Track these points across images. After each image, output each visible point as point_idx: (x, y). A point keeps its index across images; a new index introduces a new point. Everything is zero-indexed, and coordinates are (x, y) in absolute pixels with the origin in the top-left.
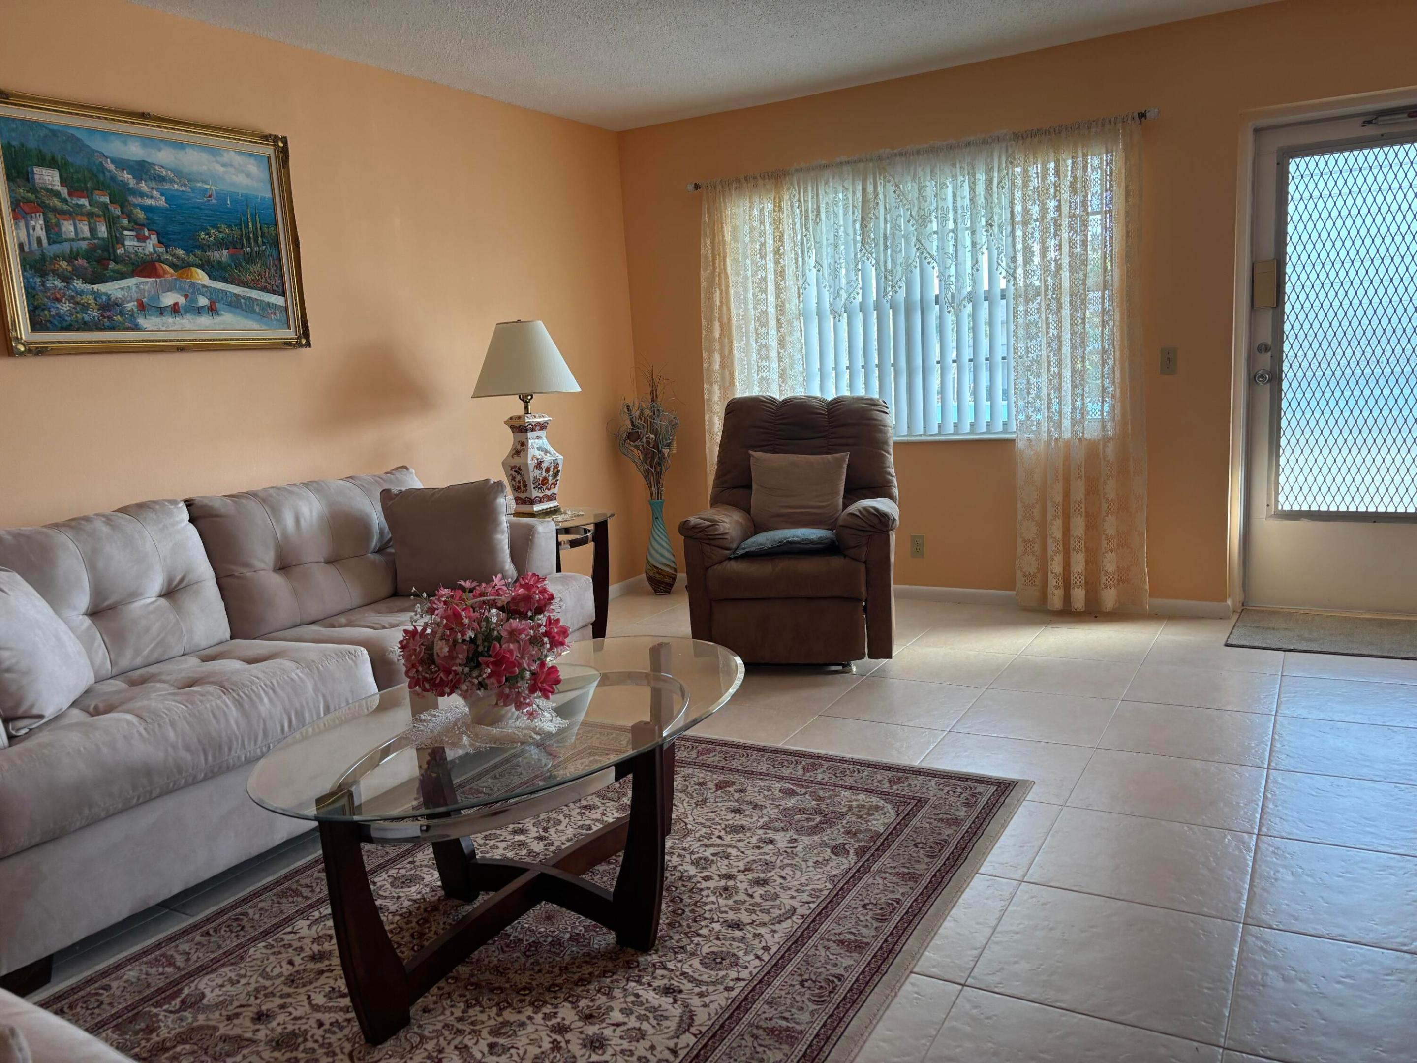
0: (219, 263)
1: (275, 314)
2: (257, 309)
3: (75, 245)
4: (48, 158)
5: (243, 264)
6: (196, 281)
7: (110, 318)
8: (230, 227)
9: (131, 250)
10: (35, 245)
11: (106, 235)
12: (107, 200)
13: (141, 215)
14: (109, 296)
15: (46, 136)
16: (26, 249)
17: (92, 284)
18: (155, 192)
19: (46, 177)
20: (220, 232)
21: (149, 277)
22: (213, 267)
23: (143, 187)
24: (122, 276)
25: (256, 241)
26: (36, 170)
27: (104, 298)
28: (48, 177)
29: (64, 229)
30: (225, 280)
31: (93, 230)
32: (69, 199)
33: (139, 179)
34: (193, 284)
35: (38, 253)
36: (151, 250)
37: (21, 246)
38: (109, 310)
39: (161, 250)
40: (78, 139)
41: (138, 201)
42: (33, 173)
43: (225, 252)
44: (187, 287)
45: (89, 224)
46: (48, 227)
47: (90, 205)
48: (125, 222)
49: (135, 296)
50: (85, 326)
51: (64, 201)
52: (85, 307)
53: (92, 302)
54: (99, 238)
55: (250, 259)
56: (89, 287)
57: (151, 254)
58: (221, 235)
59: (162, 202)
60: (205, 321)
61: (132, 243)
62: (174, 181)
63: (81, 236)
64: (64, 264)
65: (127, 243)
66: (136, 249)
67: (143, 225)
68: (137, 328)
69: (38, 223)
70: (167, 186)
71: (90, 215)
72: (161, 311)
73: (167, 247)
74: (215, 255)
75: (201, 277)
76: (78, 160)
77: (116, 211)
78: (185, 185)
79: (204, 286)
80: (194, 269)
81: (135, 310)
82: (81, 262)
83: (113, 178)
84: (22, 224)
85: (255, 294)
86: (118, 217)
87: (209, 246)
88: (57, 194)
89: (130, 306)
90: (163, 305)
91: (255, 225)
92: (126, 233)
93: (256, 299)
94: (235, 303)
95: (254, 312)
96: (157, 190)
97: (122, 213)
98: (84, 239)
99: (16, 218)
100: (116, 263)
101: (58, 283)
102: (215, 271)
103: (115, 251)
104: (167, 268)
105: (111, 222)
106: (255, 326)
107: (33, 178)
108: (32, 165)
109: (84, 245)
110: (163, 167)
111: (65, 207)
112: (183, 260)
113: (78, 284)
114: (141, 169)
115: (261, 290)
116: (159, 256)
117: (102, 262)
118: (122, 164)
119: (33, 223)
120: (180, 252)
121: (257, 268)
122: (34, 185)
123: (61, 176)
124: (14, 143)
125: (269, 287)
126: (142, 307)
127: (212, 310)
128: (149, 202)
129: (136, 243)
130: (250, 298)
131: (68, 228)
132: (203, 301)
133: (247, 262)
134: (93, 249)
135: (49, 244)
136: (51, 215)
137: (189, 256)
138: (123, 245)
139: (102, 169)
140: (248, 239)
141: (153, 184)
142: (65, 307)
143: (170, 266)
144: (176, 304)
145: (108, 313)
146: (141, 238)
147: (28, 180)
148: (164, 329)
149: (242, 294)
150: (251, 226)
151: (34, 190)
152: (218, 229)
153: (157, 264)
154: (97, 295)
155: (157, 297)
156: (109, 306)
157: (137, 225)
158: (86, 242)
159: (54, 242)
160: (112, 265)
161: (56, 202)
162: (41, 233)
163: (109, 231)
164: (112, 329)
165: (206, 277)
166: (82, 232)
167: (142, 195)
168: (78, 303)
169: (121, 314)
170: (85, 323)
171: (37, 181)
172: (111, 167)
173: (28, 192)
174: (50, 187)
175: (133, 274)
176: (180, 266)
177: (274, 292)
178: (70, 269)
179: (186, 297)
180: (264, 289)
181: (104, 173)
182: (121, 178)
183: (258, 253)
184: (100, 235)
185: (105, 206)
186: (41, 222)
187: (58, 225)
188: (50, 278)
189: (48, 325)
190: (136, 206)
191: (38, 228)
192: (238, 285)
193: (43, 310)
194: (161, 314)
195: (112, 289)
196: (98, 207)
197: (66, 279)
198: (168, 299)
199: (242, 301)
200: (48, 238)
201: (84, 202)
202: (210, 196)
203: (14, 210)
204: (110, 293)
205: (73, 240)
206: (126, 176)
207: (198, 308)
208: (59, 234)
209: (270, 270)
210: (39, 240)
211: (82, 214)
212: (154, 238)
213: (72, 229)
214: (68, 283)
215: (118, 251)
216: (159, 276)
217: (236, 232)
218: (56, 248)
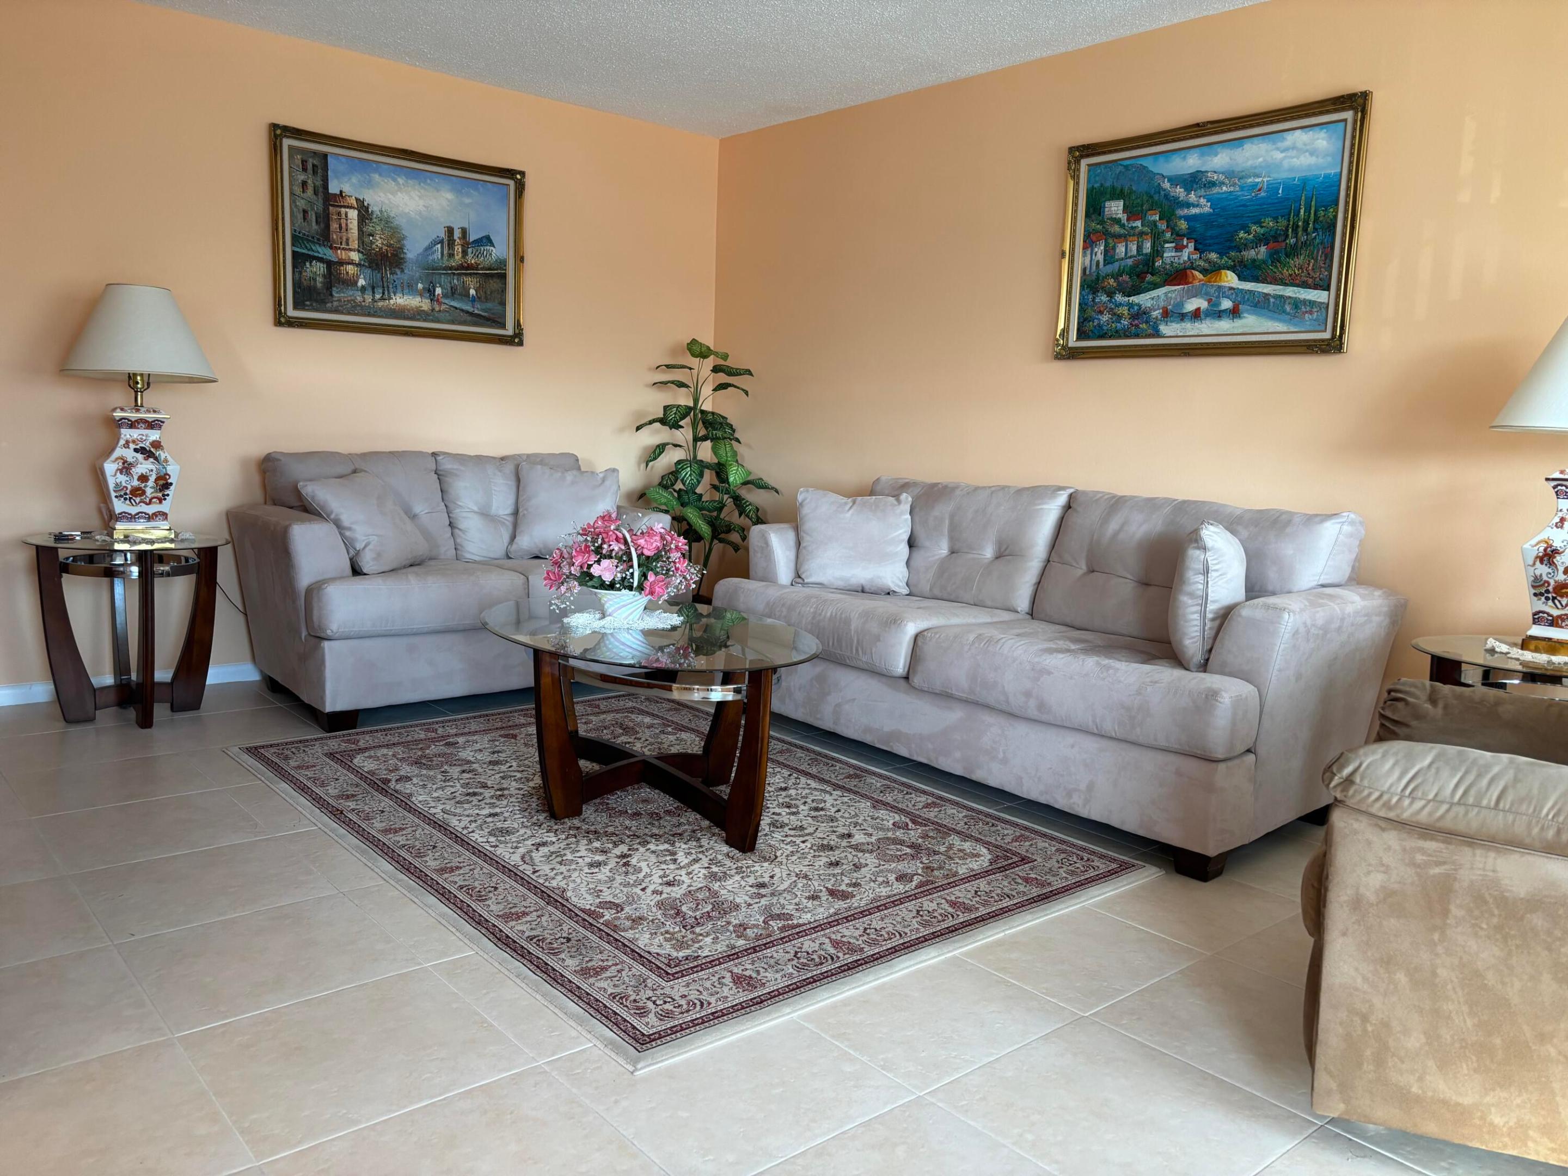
0: (1254, 261)
1: (1311, 313)
2: (1288, 308)
3: (1123, 263)
4: (1118, 192)
5: (1282, 258)
6: (1223, 284)
7: (1137, 326)
8: (1275, 219)
9: (1168, 261)
10: (1094, 268)
11: (1149, 251)
12: (1158, 218)
13: (1183, 225)
14: (1139, 305)
15: (1120, 172)
16: (1088, 272)
17: (1129, 296)
18: (1202, 200)
19: (1113, 209)
20: (1262, 227)
21: (1179, 285)
22: (1245, 266)
23: (1192, 197)
24: (1156, 286)
25: (1305, 230)
26: (1107, 204)
27: (1136, 308)
28: (1115, 208)
29: (1117, 251)
30: (1256, 279)
31: (1139, 248)
32: (1126, 224)
33: (1188, 190)
34: (1219, 287)
35: (1095, 274)
36: (1186, 258)
37: (1084, 270)
38: (1138, 319)
39: (1196, 256)
40: (1145, 167)
41: (1185, 212)
42: (1104, 207)
43: (1263, 249)
44: (1212, 291)
45: (1138, 243)
46: (1106, 252)
47: (1142, 226)
48: (1168, 235)
49: (1162, 304)
50: (1117, 334)
51: (1123, 226)
52: (1120, 317)
53: (1126, 312)
54: (1142, 254)
55: (1293, 252)
56: (1127, 299)
57: (1185, 262)
58: (1262, 231)
59: (1207, 209)
60: (1224, 325)
61: (1170, 254)
62: (1224, 183)
63: (1129, 255)
64: (1112, 281)
65: (1165, 255)
66: (1172, 260)
67: (1184, 236)
68: (1157, 334)
69: (1100, 249)
70: (1216, 190)
71: (1142, 234)
72: (1182, 317)
73: (1201, 253)
74: (1251, 254)
75: (1230, 279)
76: (1140, 188)
77: (1162, 226)
78: (1234, 185)
79: (1231, 288)
80: (1223, 272)
81: (1159, 317)
82: (1126, 277)
83: (1167, 196)
84: (1089, 252)
85: (1290, 292)
86: (1163, 232)
87: (1245, 245)
88: (1117, 221)
89: (1156, 314)
90: (1185, 311)
91: (1308, 210)
92: (1167, 245)
93: (1290, 297)
94: (1261, 304)
95: (1284, 312)
96: (1204, 197)
97: (1167, 227)
98: (1130, 257)
99: (1085, 248)
100: (1152, 275)
101: (1104, 298)
102: (1247, 271)
103: (1153, 264)
104: (1197, 273)
105: (1157, 237)
106: (1280, 327)
107: (1104, 212)
108: (1105, 201)
109: (1130, 262)
110: (1215, 172)
111: (1122, 231)
112: (1215, 263)
113: (1119, 298)
114: (1194, 181)
115: (1298, 286)
116: (1192, 263)
117: (1141, 276)
118: (1175, 180)
119: (1096, 249)
120: (1213, 256)
121: (1299, 260)
122: (1103, 218)
123: (1124, 204)
124: (1096, 185)
125: (1310, 281)
126: (1166, 314)
127: (1235, 313)
128: (1194, 211)
129: (1173, 254)
130: (1281, 297)
131: (1121, 249)
132: (1226, 304)
133: (1287, 256)
134: (1136, 265)
135: (1104, 265)
136: (1110, 241)
137: (1222, 259)
138: (1162, 257)
139: (1159, 188)
140: (1295, 227)
141: (1202, 192)
142: (1105, 318)
143: (1200, 272)
144: (1198, 309)
145: (1136, 322)
146: (1179, 248)
147: (1099, 214)
148: (1181, 334)
149: (1272, 293)
150: (1302, 212)
151: (1102, 222)
152: (1259, 223)
153: (1188, 271)
154: (1131, 306)
155: (1181, 304)
156: (1140, 314)
157: (1178, 235)
158: (1132, 260)
159: (1108, 263)
160: (1149, 278)
161: (1116, 229)
162: (1100, 257)
163: (1153, 247)
164: (1137, 336)
165: (1235, 277)
166: (1131, 250)
167: (1188, 205)
168: (1115, 314)
169: (1147, 322)
170: (1117, 332)
171: (1106, 213)
172: (1167, 185)
173: (1098, 224)
174: (1114, 216)
175: (1166, 283)
176: (1212, 270)
177: (1316, 287)
178: (1115, 284)
179: (1209, 301)
180: (1304, 285)
181: (1160, 193)
182: (1172, 194)
183: (1305, 244)
184: (1145, 251)
185: (1155, 222)
186: (1102, 248)
187: (1114, 248)
188: (1099, 294)
189: (1090, 333)
190: (1180, 218)
191: (1099, 254)
192: (1271, 283)
193: (1090, 321)
194: (1182, 320)
195: (1144, 300)
196: (1148, 226)
197: (1110, 294)
198: (1191, 305)
199: (1272, 300)
200: (1105, 260)
201: (1138, 224)
202: (1260, 190)
203: (1085, 241)
204: (1141, 303)
205: (1122, 259)
206: (1179, 192)
207: (1220, 311)
208: (1113, 257)
209: (1316, 260)
210: (1098, 262)
211: (1134, 235)
212: (1191, 246)
213: (1124, 250)
214: (1111, 297)
215: (1157, 264)
216: (1187, 283)
217: (1283, 223)
218: (1110, 269)
